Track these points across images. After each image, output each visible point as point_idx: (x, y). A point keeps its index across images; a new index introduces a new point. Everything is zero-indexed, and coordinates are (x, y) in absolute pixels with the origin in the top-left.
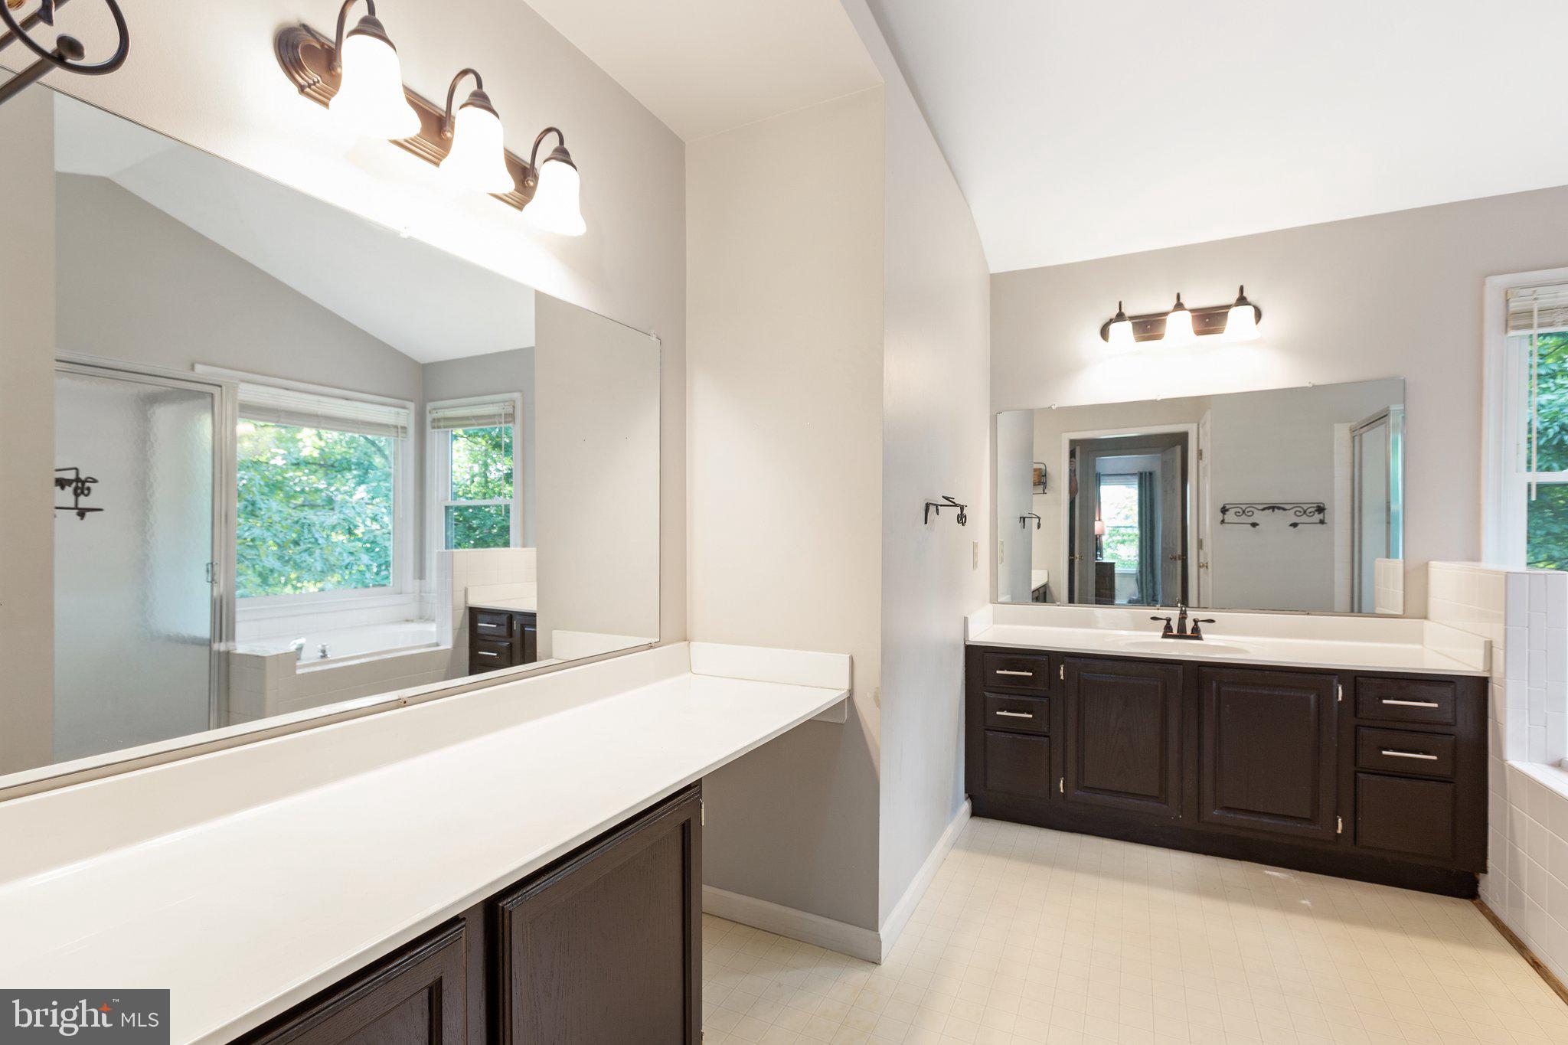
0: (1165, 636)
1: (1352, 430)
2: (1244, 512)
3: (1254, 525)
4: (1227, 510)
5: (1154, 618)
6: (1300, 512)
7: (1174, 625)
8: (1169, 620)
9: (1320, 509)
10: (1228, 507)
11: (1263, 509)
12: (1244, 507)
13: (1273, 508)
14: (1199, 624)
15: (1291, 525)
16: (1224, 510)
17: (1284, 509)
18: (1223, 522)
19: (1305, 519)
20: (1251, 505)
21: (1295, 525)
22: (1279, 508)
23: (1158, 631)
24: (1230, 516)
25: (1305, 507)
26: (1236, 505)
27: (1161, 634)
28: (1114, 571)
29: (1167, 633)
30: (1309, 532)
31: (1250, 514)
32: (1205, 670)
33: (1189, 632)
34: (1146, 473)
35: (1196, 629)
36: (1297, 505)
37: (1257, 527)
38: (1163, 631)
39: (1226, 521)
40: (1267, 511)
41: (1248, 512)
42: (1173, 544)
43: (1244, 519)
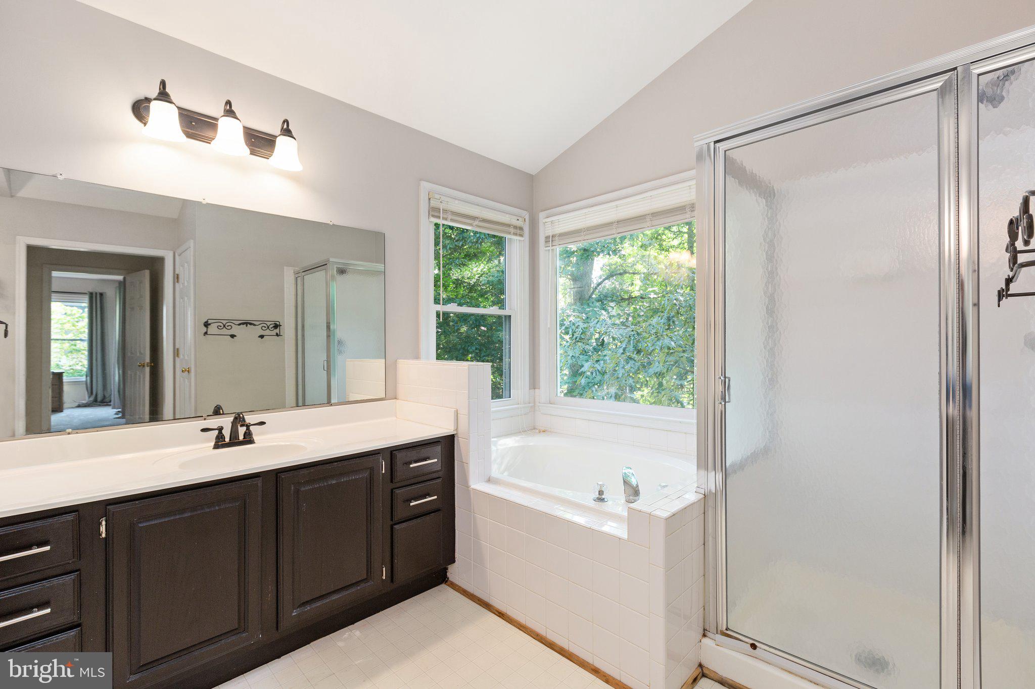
0: (217, 446)
1: (296, 273)
2: (224, 326)
3: (233, 336)
4: (210, 324)
5: (204, 430)
6: (265, 327)
7: (227, 433)
8: (220, 429)
9: (276, 326)
10: (210, 322)
11: (240, 324)
12: (224, 322)
13: (246, 323)
14: (251, 428)
15: (259, 337)
16: (207, 325)
17: (255, 325)
18: (206, 333)
19: (267, 332)
20: (230, 321)
21: (262, 337)
22: (251, 324)
23: (208, 441)
24: (213, 329)
25: (269, 323)
26: (218, 320)
27: (212, 444)
28: (62, 379)
29: (220, 443)
30: (271, 341)
31: (230, 327)
32: (283, 476)
33: (241, 437)
34: (96, 294)
35: (248, 434)
36: (263, 322)
37: (235, 338)
38: (215, 441)
39: (208, 333)
40: (242, 326)
41: (228, 326)
42: (140, 353)
43: (224, 331)
